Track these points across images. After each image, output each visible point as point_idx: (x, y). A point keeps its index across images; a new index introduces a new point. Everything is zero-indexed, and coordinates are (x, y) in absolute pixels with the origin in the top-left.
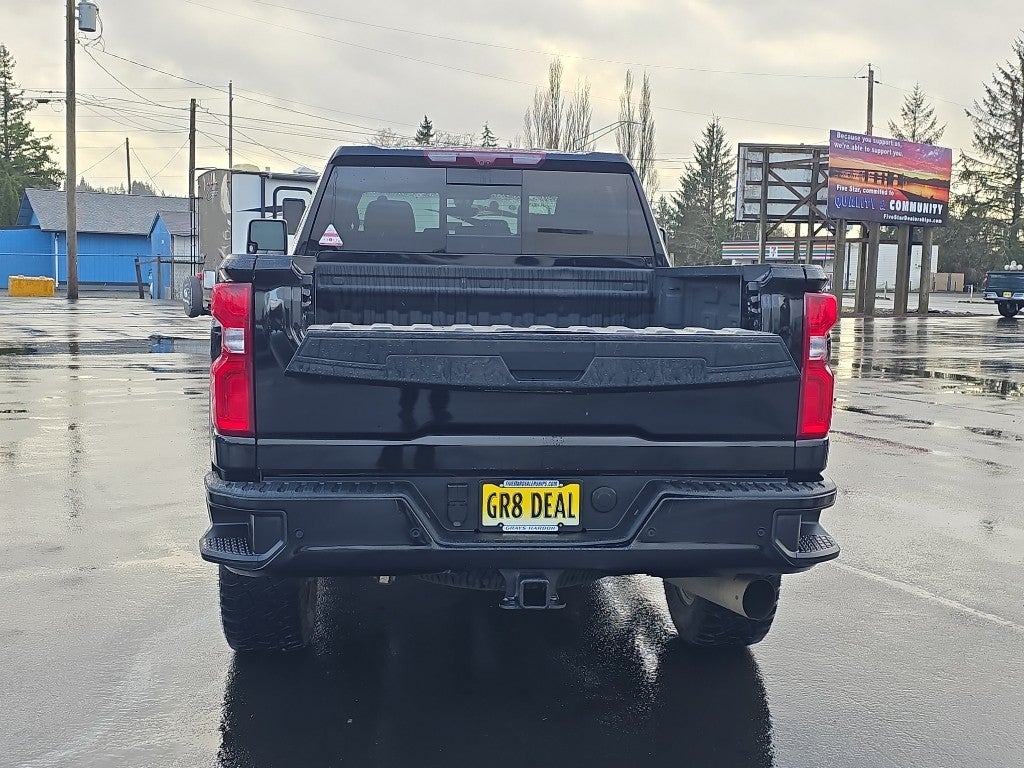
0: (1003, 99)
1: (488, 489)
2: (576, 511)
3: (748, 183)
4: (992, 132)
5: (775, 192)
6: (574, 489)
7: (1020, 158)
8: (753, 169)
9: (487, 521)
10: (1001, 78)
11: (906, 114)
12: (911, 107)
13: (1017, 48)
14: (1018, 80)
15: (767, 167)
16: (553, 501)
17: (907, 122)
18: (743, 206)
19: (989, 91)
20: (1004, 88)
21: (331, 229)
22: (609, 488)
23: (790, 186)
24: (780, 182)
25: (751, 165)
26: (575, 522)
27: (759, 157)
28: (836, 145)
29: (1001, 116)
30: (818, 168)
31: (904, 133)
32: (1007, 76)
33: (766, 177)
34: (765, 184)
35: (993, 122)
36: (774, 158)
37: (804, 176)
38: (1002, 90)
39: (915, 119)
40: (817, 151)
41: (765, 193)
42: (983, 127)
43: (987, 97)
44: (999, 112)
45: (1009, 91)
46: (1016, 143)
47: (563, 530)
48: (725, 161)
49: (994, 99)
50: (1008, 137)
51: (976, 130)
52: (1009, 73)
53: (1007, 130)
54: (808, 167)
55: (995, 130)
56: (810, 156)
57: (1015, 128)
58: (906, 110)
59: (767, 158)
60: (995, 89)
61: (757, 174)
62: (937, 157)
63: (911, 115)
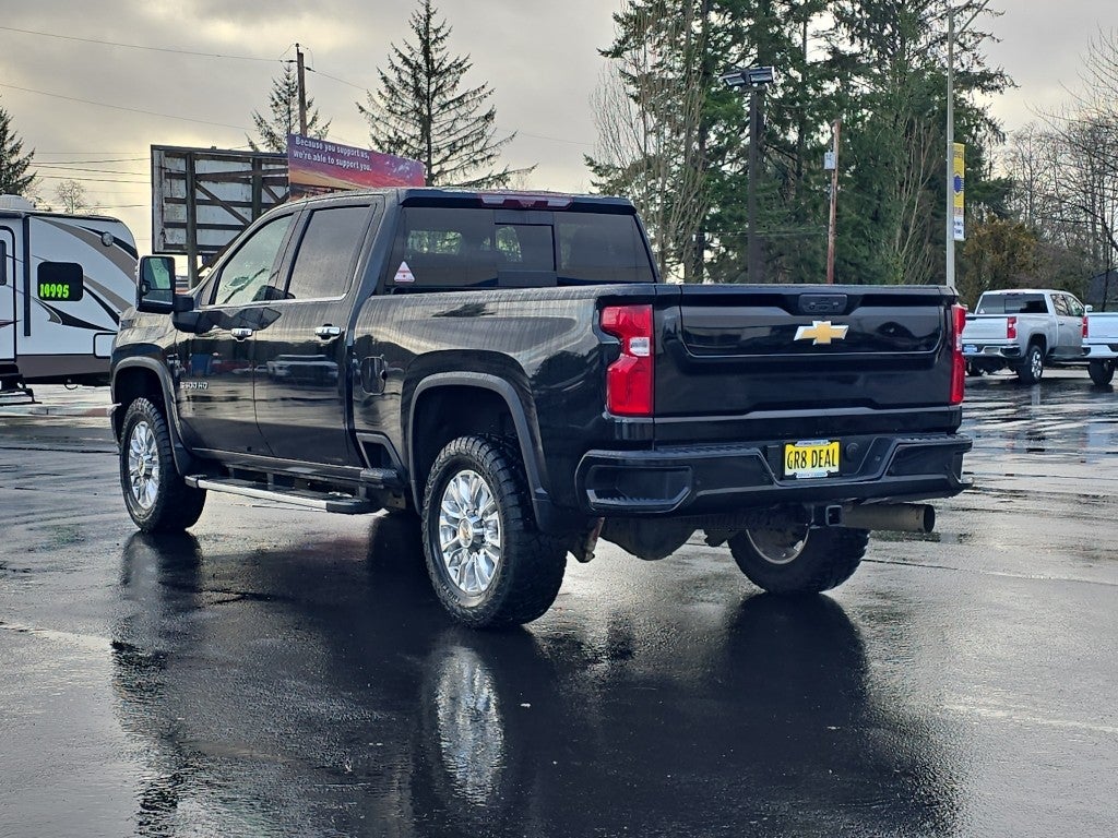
0: (404, 92)
1: (789, 448)
2: (837, 462)
3: (168, 200)
4: (392, 135)
5: (205, 214)
6: (836, 446)
7: (430, 171)
8: (174, 181)
9: (788, 472)
10: (398, 62)
11: (277, 105)
12: (283, 95)
13: (414, 24)
14: (420, 67)
15: (193, 180)
16: (824, 455)
17: (278, 116)
18: (163, 233)
19: (385, 79)
20: (404, 77)
21: (404, 266)
22: (854, 444)
23: (228, 206)
24: (214, 201)
25: (170, 176)
26: (835, 469)
27: (180, 165)
28: (296, 154)
29: (402, 113)
30: (259, 182)
31: (275, 131)
32: (406, 62)
33: (193, 193)
34: (191, 202)
35: (392, 121)
36: (202, 167)
37: (240, 192)
38: (401, 80)
39: (289, 112)
40: (256, 159)
41: (192, 214)
42: (382, 127)
43: (382, 87)
44: (399, 109)
45: (411, 81)
46: (422, 151)
47: (831, 475)
48: (13, 160)
49: (392, 90)
50: (413, 142)
51: (373, 131)
52: (408, 57)
53: (412, 133)
54: (247, 181)
55: (396, 134)
56: (247, 167)
57: (422, 131)
58: (277, 100)
59: (191, 166)
60: (393, 76)
61: (180, 189)
62: (408, 173)
63: (283, 107)
